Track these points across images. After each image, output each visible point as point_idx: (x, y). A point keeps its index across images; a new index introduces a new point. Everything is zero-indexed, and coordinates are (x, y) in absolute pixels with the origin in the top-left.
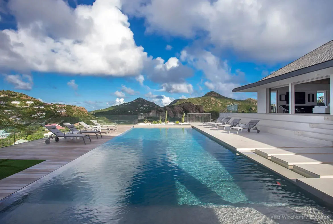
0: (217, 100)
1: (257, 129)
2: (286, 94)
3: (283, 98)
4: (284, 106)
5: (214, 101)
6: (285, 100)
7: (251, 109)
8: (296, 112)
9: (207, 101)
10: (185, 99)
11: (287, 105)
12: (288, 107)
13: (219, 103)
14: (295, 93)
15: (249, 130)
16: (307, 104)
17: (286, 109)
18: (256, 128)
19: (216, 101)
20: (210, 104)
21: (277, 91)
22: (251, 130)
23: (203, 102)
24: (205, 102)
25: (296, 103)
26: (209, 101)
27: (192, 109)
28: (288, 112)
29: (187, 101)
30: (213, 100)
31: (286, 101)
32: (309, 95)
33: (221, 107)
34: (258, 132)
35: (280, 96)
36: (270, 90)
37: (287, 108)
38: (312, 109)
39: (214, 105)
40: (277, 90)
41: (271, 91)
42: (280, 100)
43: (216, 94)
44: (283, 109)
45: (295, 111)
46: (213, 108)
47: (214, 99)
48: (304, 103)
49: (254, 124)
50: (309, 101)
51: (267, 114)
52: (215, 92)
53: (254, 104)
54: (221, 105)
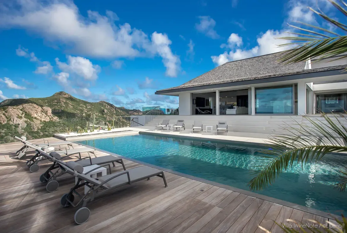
0: (68, 102)
5: (64, 103)
7: (104, 111)
9: (56, 102)
13: (70, 105)
19: (67, 103)
20: (59, 106)
23: (51, 104)
24: (53, 104)
26: (57, 102)
27: (36, 111)
30: (63, 101)
31: (196, 105)
33: (72, 109)
39: (64, 107)
43: (67, 95)
48: (204, 106)
50: (206, 105)
52: (66, 93)
53: (106, 106)
54: (72, 107)
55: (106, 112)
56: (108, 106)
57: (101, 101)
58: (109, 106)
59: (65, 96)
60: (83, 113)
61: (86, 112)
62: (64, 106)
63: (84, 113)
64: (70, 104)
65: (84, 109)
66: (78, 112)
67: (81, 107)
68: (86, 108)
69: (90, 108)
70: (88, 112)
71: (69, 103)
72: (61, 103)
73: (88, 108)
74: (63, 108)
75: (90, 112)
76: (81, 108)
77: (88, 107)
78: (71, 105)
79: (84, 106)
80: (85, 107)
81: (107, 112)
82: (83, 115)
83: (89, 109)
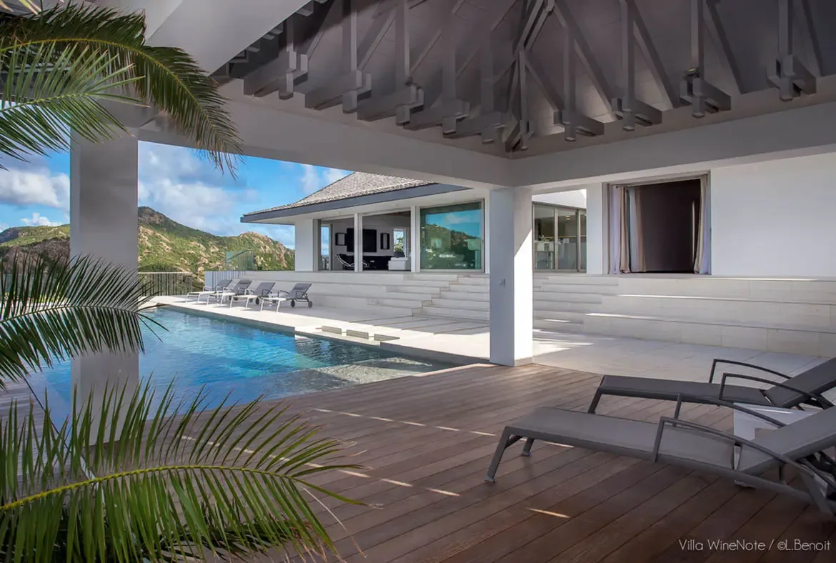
0: (158, 234)
1: (308, 301)
2: (346, 232)
3: (342, 239)
4: (344, 257)
5: (149, 237)
6: (344, 243)
7: (254, 260)
8: (365, 269)
10: (51, 228)
11: (349, 254)
12: (352, 258)
13: (164, 244)
14: (364, 230)
15: (293, 304)
16: (380, 253)
17: (347, 263)
18: (306, 298)
19: (157, 237)
21: (332, 226)
22: (297, 303)
25: (364, 250)
28: (353, 269)
29: (55, 232)
30: (146, 234)
31: (346, 247)
32: (382, 235)
33: (170, 255)
34: (310, 305)
35: (337, 235)
36: (320, 222)
37: (351, 260)
38: (387, 263)
39: (148, 248)
40: (332, 223)
41: (322, 225)
42: (337, 244)
43: (156, 216)
44: (343, 262)
45: (364, 265)
46: (147, 258)
47: (150, 232)
48: (375, 250)
49: (304, 291)
50: (382, 248)
51: (314, 271)
52: (154, 211)
53: (260, 247)
54: (170, 248)
55: (259, 263)
56: (265, 247)
57: (247, 234)
58: (267, 247)
59: (152, 218)
60: (197, 266)
61: (207, 262)
62: (150, 245)
63: (200, 266)
64: (164, 241)
65: (201, 256)
66: (186, 262)
67: (194, 248)
68: (207, 251)
69: (216, 252)
70: (211, 262)
71: (163, 237)
72: (142, 237)
73: (213, 253)
74: (146, 251)
75: (218, 263)
76: (192, 252)
77: (212, 250)
78: (167, 244)
79: (202, 246)
80: (204, 249)
81: (262, 262)
82: (197, 270)
83: (215, 255)
